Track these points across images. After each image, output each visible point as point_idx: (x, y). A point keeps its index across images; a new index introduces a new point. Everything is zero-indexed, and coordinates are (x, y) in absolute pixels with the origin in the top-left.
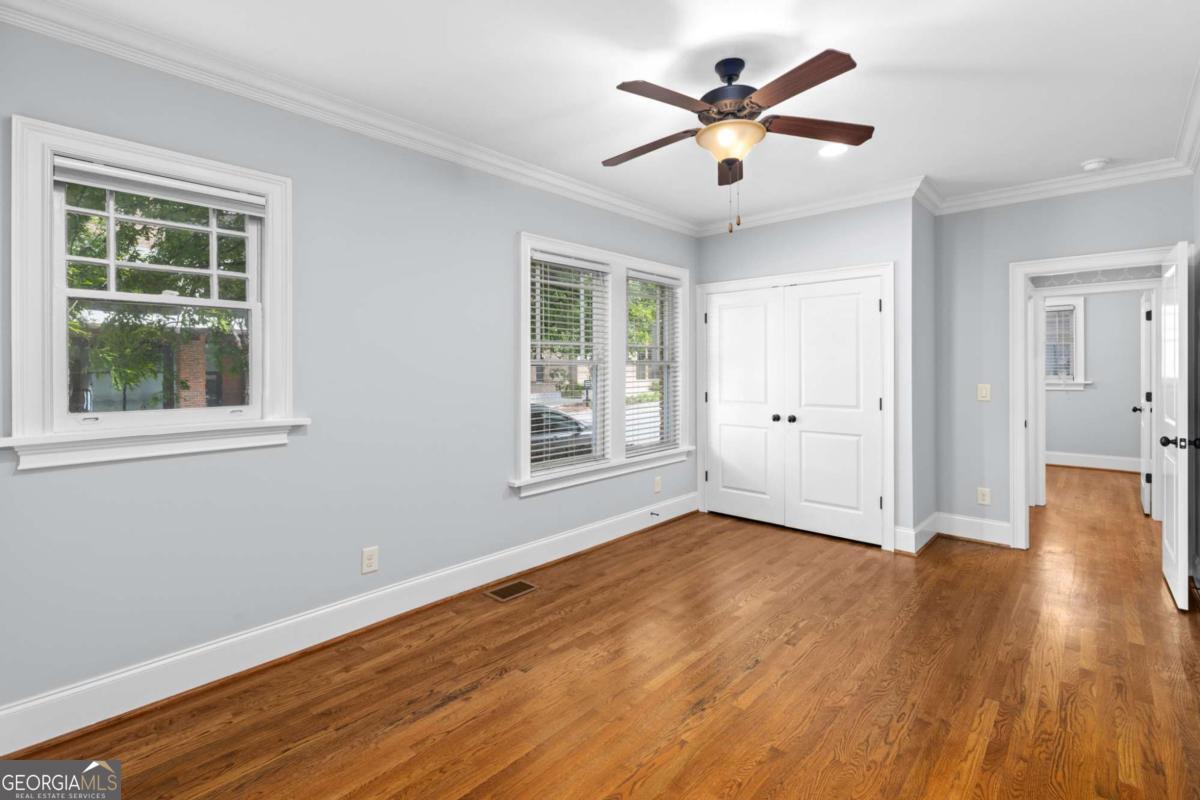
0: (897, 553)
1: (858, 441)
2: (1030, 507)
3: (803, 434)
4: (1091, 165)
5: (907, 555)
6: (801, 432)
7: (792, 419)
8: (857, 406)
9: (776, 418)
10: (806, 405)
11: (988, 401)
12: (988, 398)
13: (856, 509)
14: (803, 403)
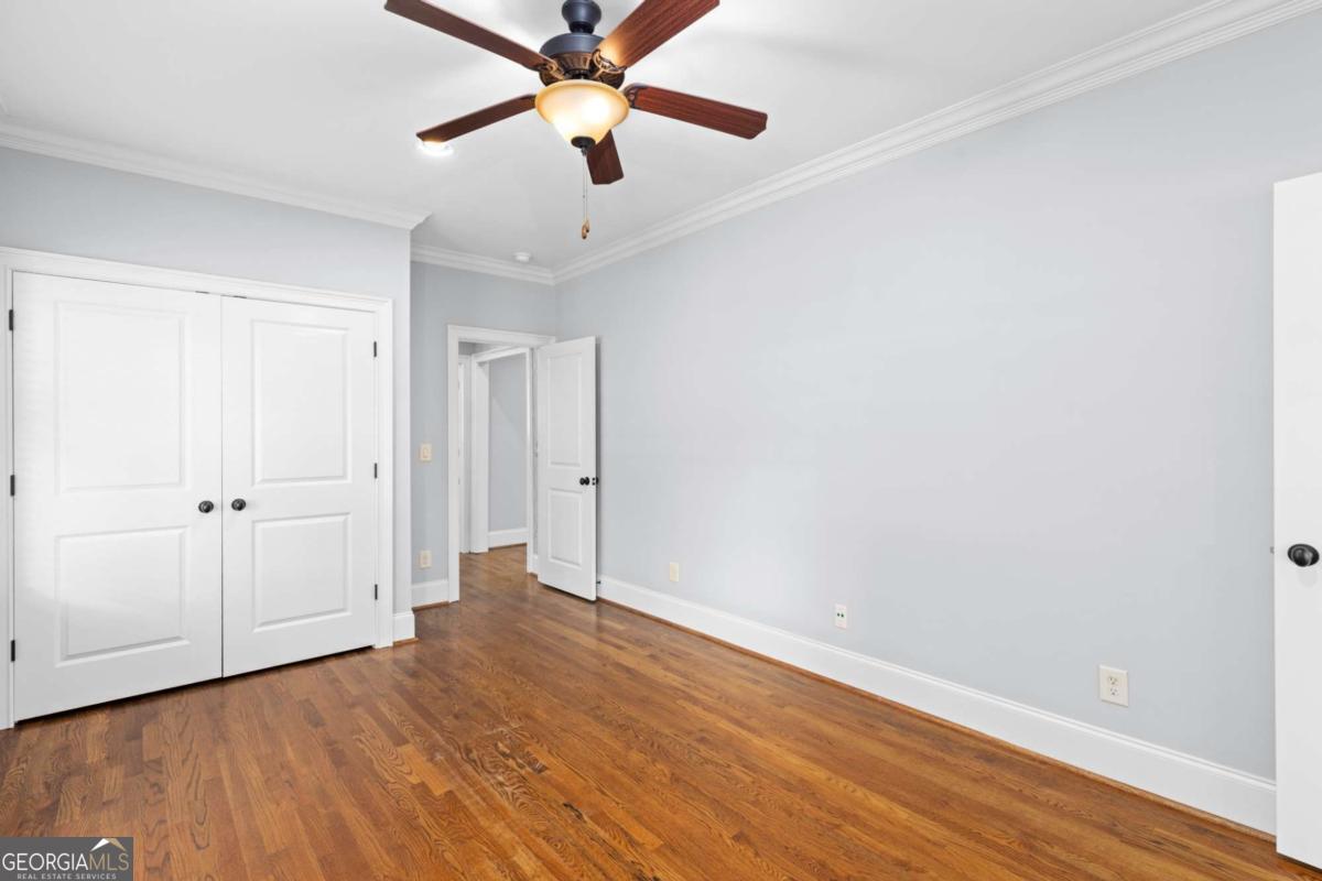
0: (398, 645)
1: (345, 522)
2: (461, 553)
3: (260, 526)
4: (523, 257)
5: (408, 643)
6: (254, 522)
7: (239, 505)
8: (344, 476)
9: (207, 507)
10: (264, 481)
11: (429, 462)
12: (429, 459)
13: (343, 610)
14: (258, 478)
